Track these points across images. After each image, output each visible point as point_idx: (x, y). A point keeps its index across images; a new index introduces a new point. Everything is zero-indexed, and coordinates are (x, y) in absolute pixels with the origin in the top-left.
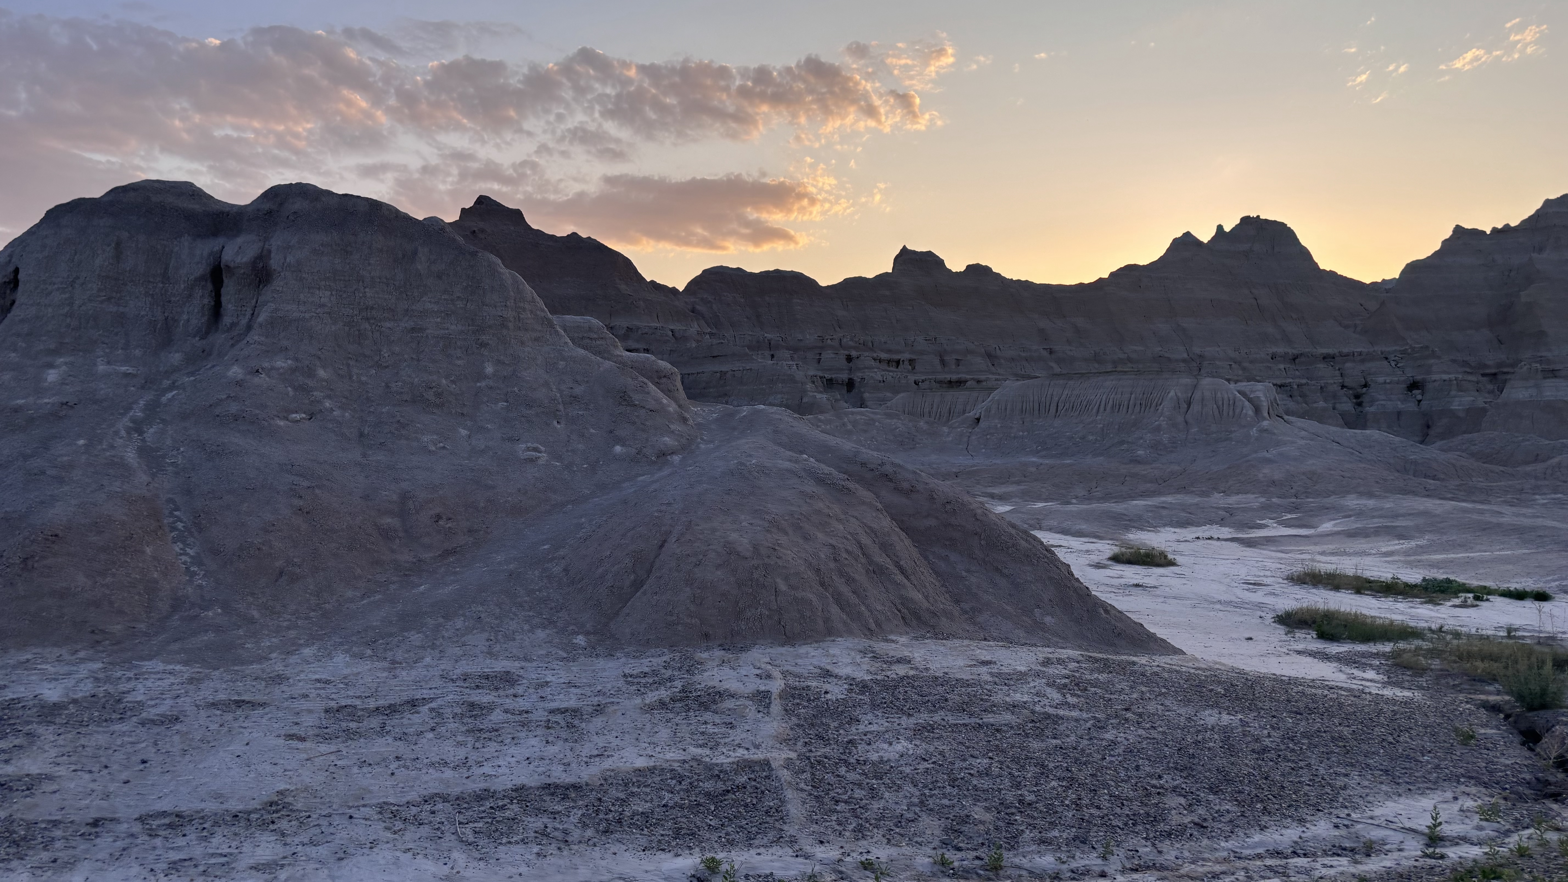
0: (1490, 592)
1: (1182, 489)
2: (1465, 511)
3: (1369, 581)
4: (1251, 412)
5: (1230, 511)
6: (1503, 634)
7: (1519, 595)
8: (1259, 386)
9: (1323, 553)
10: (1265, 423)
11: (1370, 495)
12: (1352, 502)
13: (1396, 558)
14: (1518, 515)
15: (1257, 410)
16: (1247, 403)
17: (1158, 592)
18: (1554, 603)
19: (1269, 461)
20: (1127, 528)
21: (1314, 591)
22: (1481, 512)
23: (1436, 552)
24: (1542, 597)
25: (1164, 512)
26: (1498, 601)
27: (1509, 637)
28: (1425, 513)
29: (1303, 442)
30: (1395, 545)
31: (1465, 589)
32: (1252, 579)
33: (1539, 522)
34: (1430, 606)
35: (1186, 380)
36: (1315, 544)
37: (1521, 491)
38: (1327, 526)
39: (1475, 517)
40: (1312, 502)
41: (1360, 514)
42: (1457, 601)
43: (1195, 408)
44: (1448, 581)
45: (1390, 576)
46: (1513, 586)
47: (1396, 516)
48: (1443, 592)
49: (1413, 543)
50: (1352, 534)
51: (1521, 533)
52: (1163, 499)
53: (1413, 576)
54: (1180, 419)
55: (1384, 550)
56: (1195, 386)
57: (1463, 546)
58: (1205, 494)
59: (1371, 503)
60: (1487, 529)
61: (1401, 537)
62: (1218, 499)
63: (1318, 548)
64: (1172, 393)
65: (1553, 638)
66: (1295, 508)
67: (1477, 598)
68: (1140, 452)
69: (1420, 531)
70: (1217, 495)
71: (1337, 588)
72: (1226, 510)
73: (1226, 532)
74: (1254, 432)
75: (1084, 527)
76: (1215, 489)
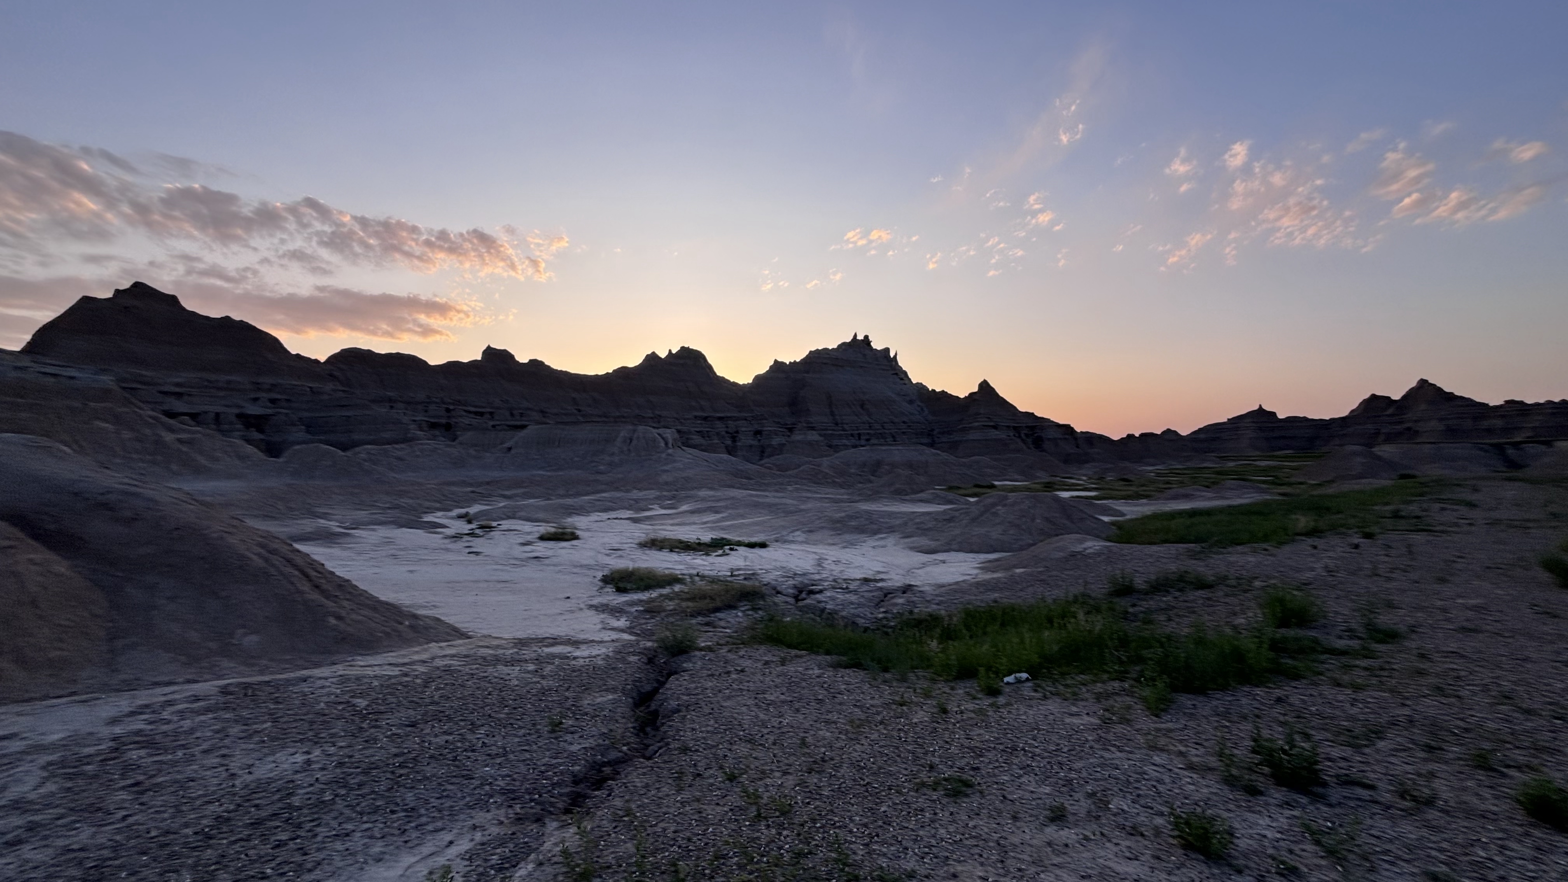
0: (739, 544)
1: (617, 489)
2: (751, 495)
3: (680, 542)
4: (663, 444)
5: (636, 501)
6: (729, 574)
7: (751, 546)
8: (668, 431)
9: (672, 525)
10: (670, 451)
11: (712, 489)
12: (703, 493)
13: (709, 525)
14: (774, 497)
15: (666, 444)
16: (661, 440)
17: (547, 561)
18: (768, 549)
19: (667, 471)
20: (570, 515)
21: (647, 552)
22: (757, 496)
23: (728, 520)
24: (763, 545)
25: (598, 503)
26: (742, 550)
27: (732, 576)
28: (733, 498)
29: (687, 461)
30: (712, 517)
31: (728, 542)
32: (617, 546)
33: (784, 501)
34: (704, 557)
35: (631, 427)
36: (673, 519)
37: (782, 484)
38: (684, 508)
39: (756, 499)
40: (683, 493)
41: (704, 499)
42: (720, 552)
43: (634, 442)
44: (723, 539)
45: (695, 537)
46: (754, 540)
47: (718, 501)
48: (715, 546)
49: (721, 515)
50: (692, 512)
51: (770, 508)
52: (603, 495)
53: (707, 537)
54: (625, 448)
55: (705, 520)
56: (634, 431)
57: (743, 516)
58: (628, 491)
59: (711, 493)
60: (757, 505)
61: (717, 512)
62: (636, 494)
63: (671, 522)
64: (622, 434)
65: (753, 574)
66: (673, 497)
67: (731, 549)
68: (602, 467)
69: (727, 508)
70: (635, 491)
71: (661, 549)
72: (635, 500)
73: (628, 514)
74: (664, 455)
75: (540, 515)
76: (635, 488)
